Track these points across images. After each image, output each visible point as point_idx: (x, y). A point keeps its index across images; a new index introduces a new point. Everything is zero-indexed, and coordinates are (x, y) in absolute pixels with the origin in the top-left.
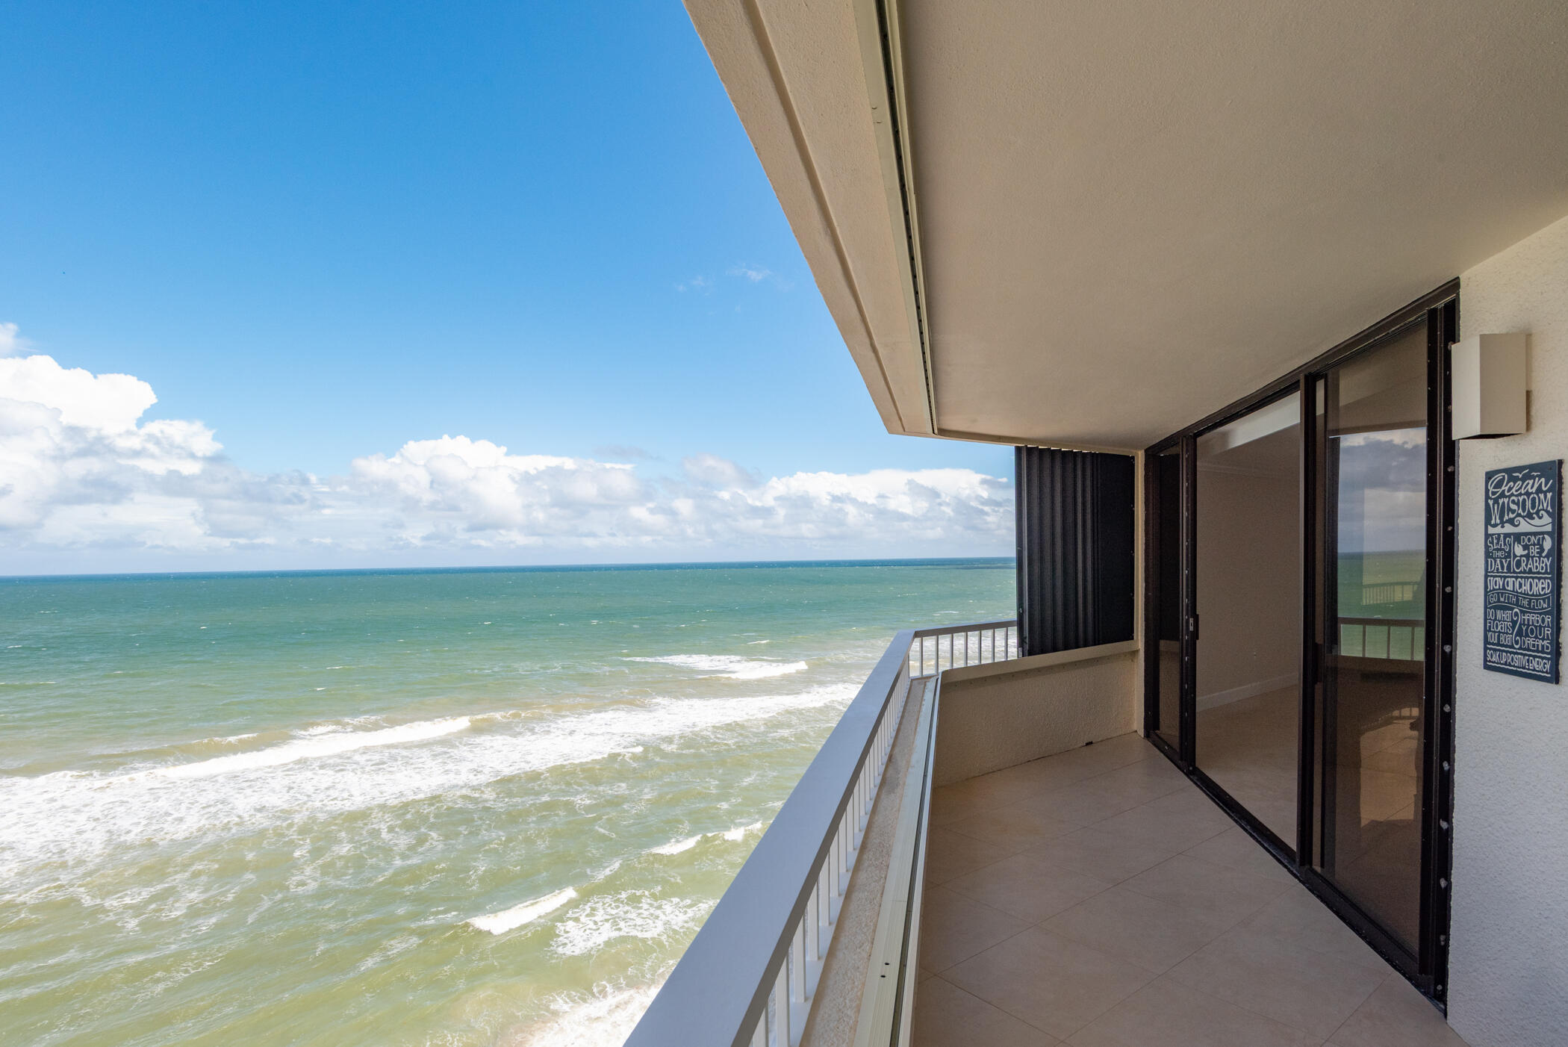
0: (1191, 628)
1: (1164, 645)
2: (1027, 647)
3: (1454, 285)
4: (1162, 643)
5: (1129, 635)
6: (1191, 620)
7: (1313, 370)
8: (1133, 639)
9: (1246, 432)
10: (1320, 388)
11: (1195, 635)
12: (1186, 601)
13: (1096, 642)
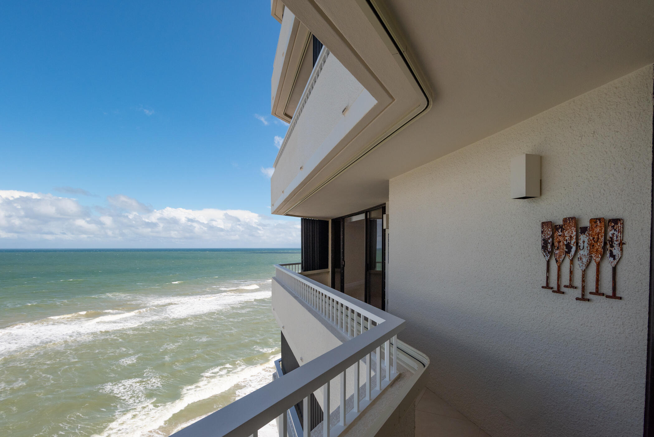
0: (343, 264)
1: (336, 270)
2: (304, 269)
3: (385, 204)
4: (336, 269)
5: (327, 267)
6: (343, 262)
7: (367, 211)
8: (328, 268)
9: (355, 219)
10: (368, 213)
11: (344, 266)
12: (342, 257)
13: (320, 269)
